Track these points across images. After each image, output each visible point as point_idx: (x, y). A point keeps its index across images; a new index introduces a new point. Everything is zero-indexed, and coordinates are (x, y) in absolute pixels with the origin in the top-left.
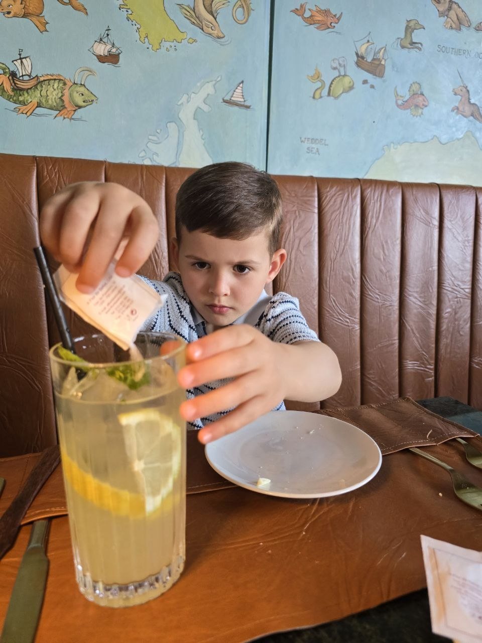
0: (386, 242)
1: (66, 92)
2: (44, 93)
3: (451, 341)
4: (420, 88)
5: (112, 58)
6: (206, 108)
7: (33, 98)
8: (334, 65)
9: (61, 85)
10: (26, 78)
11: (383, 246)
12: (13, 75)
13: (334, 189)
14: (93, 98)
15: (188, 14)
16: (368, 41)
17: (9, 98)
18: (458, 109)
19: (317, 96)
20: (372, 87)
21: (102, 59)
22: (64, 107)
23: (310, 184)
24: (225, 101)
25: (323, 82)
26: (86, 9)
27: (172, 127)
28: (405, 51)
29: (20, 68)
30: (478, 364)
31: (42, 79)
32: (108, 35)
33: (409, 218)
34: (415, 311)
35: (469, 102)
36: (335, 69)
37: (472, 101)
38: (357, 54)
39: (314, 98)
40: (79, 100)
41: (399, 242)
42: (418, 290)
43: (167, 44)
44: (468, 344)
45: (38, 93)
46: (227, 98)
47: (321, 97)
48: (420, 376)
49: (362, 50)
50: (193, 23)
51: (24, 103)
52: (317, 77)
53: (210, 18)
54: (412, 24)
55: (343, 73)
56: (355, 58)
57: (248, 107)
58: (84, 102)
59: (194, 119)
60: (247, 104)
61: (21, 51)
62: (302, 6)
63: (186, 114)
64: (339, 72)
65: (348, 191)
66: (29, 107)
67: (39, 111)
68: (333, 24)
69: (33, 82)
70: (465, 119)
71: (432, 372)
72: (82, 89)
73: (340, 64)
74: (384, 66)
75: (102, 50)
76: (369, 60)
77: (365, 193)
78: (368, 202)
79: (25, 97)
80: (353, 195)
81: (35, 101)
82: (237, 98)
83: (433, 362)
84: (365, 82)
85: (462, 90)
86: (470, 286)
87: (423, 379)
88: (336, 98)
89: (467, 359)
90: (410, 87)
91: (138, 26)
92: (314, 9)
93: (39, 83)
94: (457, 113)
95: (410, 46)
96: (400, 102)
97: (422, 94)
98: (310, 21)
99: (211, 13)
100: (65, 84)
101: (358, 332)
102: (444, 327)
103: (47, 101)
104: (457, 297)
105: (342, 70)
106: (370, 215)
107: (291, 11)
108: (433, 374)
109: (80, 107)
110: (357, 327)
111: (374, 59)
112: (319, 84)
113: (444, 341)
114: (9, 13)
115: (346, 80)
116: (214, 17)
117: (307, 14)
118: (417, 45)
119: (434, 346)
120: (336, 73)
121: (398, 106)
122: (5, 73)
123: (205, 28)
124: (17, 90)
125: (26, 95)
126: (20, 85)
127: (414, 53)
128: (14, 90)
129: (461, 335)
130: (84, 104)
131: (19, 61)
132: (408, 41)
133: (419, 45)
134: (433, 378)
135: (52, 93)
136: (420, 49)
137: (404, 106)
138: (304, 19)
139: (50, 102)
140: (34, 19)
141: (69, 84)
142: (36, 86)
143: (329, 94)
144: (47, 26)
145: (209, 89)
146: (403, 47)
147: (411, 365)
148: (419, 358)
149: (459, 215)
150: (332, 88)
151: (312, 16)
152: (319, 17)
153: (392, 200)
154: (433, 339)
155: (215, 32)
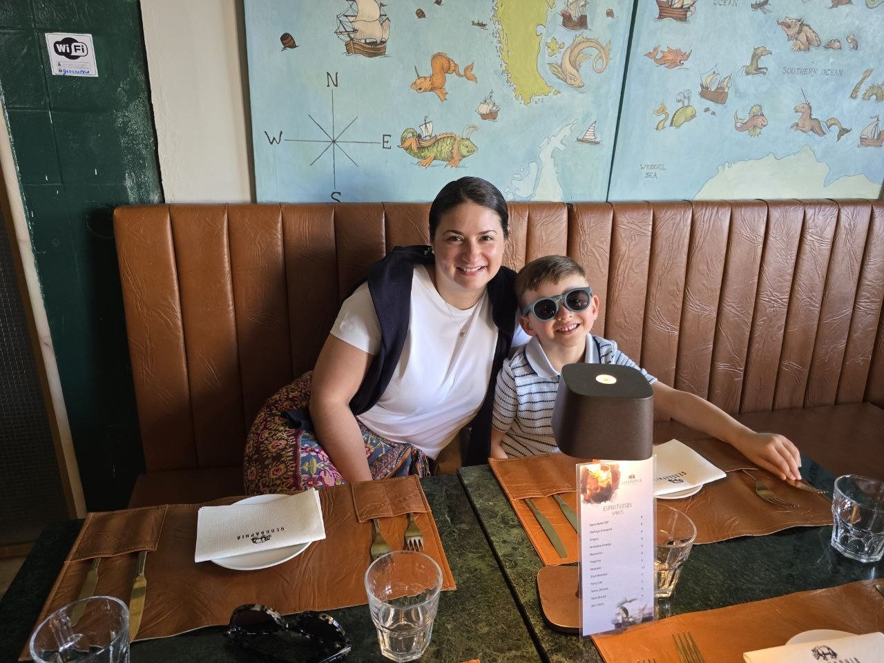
0: (711, 260)
1: (456, 146)
2: (439, 149)
3: (763, 346)
4: (761, 110)
5: (492, 116)
6: (562, 147)
7: (430, 154)
8: (679, 98)
9: (452, 141)
10: (428, 138)
11: (708, 263)
12: (419, 136)
13: (669, 213)
14: (475, 148)
15: (556, 70)
16: (714, 73)
17: (415, 155)
18: (797, 125)
19: (660, 127)
20: (713, 113)
21: (484, 117)
22: (452, 157)
23: (647, 211)
24: (578, 140)
25: (667, 115)
26: (476, 78)
27: (533, 165)
28: (750, 77)
29: (424, 130)
30: (787, 367)
31: (439, 138)
32: (491, 97)
33: (735, 237)
34: (732, 319)
35: (810, 118)
36: (679, 101)
37: (813, 117)
38: (702, 86)
39: (657, 129)
40: (464, 151)
41: (723, 258)
42: (737, 301)
43: (536, 99)
44: (780, 349)
45: (435, 149)
46: (580, 138)
47: (664, 128)
48: (730, 376)
49: (707, 81)
50: (559, 78)
51: (424, 158)
52: (663, 110)
53: (574, 71)
54: (758, 52)
55: (686, 104)
56: (700, 89)
57: (598, 143)
58: (468, 152)
59: (552, 157)
60: (597, 140)
61: (426, 117)
62: (655, 49)
63: (545, 155)
64: (683, 103)
65: (681, 215)
66: (428, 160)
67: (435, 162)
68: (682, 62)
69: (433, 141)
70: (805, 134)
71: (742, 373)
72: (467, 143)
73: (684, 97)
74: (727, 93)
75: (485, 109)
76: (713, 90)
77: (696, 217)
78: (698, 224)
79: (426, 153)
80: (685, 218)
81: (433, 155)
82: (589, 136)
83: (744, 364)
84: (707, 110)
85: (803, 107)
86: (787, 297)
87: (733, 378)
88: (678, 127)
89: (777, 362)
90: (751, 110)
91: (515, 86)
92: (666, 50)
93: (437, 141)
94: (796, 130)
95: (754, 72)
96: (739, 125)
97: (762, 115)
98: (662, 61)
99: (575, 67)
100: (455, 140)
101: (677, 338)
102: (757, 334)
103: (441, 154)
104: (774, 307)
105: (686, 101)
106: (699, 235)
107: (645, 55)
108: (742, 375)
109: (464, 157)
110: (677, 333)
111: (718, 88)
112: (663, 116)
113: (756, 346)
114: (420, 89)
115: (689, 111)
116: (577, 69)
117: (659, 56)
118: (762, 70)
119: (746, 350)
120: (680, 105)
121: (737, 128)
122: (413, 136)
123: (568, 80)
124: (421, 148)
125: (426, 151)
126: (424, 144)
127: (758, 78)
128: (418, 148)
129: (773, 341)
130: (468, 154)
131: (424, 126)
132: (754, 67)
133: (765, 70)
134: (742, 378)
135: (445, 148)
136: (764, 73)
137: (743, 127)
138: (656, 60)
139: (443, 156)
140: (438, 91)
141: (458, 139)
142: (434, 144)
143: (671, 124)
144: (447, 96)
145: (566, 131)
146: (747, 73)
147: (722, 366)
148: (731, 361)
149: (784, 232)
150: (674, 119)
151: (663, 57)
152: (670, 57)
153: (721, 220)
154: (746, 344)
155: (577, 83)
